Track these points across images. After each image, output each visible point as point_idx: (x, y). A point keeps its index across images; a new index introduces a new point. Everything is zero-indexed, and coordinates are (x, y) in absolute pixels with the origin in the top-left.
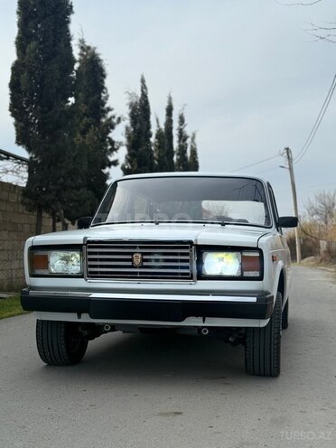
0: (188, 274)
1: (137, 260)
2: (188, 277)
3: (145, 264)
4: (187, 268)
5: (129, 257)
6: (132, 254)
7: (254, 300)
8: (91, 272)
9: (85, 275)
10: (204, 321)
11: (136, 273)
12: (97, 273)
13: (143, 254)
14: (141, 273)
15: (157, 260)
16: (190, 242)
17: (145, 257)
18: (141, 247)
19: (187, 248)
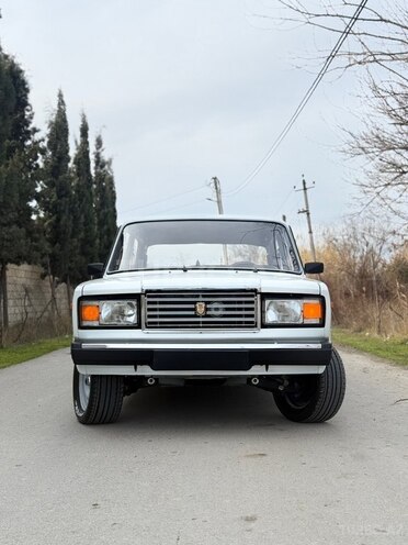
0: (252, 322)
1: (201, 309)
2: (251, 325)
3: (208, 313)
4: (252, 316)
5: (193, 306)
6: (195, 303)
7: (319, 346)
8: (150, 323)
9: (143, 325)
10: (267, 369)
11: (198, 323)
12: (156, 323)
13: (207, 303)
14: (203, 322)
15: (217, 309)
16: (255, 291)
17: (208, 306)
18: (204, 296)
19: (252, 296)
